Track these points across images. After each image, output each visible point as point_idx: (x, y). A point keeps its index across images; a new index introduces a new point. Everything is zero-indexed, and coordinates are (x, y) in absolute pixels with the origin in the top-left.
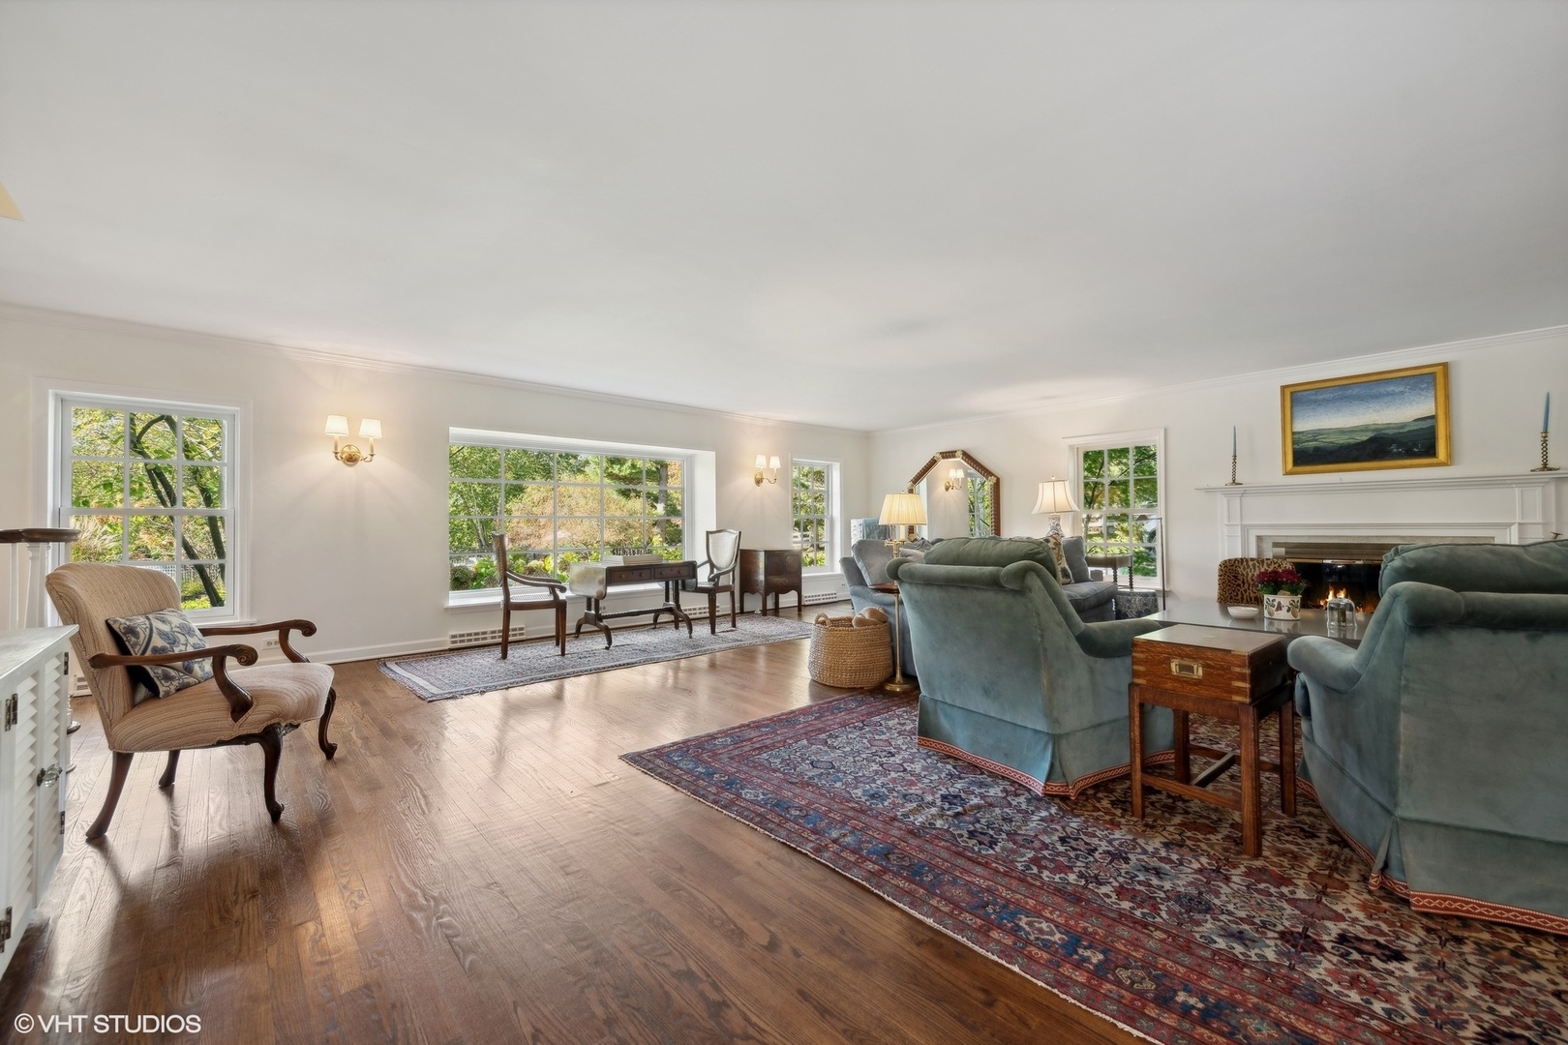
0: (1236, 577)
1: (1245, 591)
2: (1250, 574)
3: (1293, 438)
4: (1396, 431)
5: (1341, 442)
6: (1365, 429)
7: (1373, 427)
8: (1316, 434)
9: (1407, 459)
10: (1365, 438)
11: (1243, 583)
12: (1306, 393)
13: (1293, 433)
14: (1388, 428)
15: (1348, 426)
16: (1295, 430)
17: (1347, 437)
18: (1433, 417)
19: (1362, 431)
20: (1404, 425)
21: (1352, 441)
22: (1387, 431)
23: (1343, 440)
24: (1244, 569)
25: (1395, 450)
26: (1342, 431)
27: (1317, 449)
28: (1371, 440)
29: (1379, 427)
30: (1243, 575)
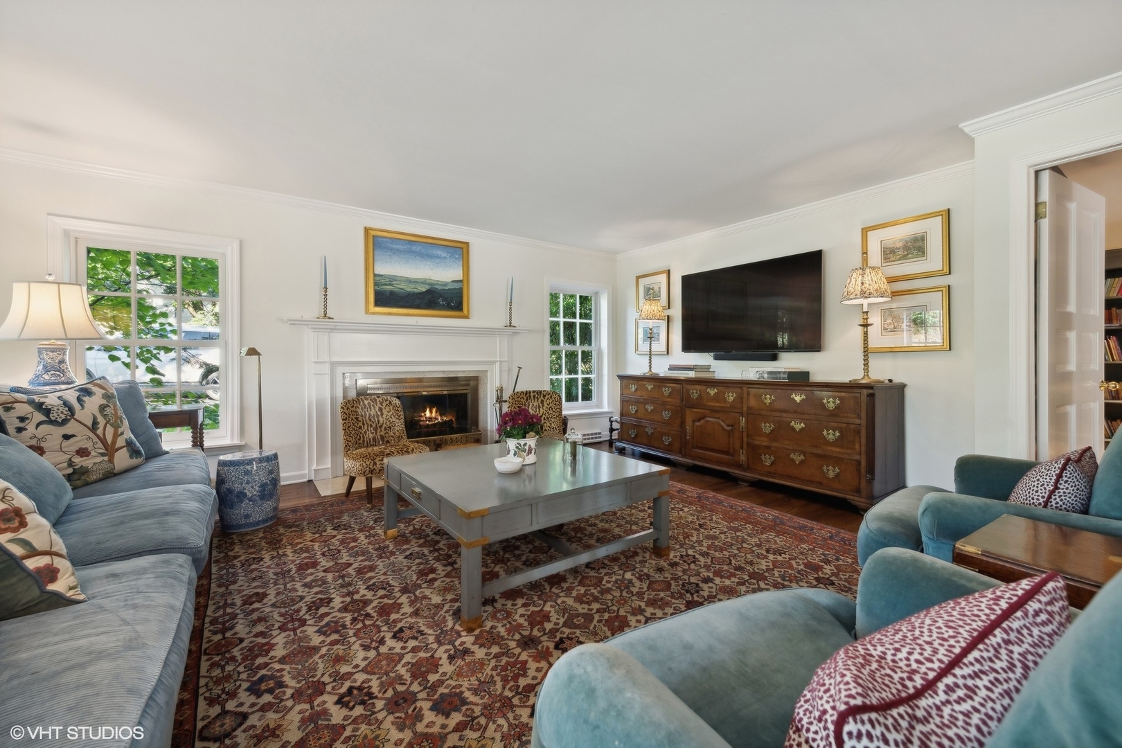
0: (357, 419)
1: (365, 432)
2: (367, 413)
3: (374, 280)
4: (442, 288)
5: (409, 290)
6: (424, 282)
7: (428, 281)
8: (392, 279)
9: (448, 310)
10: (424, 290)
11: (363, 424)
12: (385, 240)
13: (375, 275)
14: (438, 284)
15: (413, 277)
16: (376, 272)
17: (413, 286)
18: (461, 281)
19: (422, 283)
20: (446, 284)
21: (415, 290)
22: (437, 287)
23: (410, 288)
24: (362, 409)
25: (441, 303)
26: (409, 281)
27: (392, 293)
28: (428, 292)
29: (432, 282)
30: (362, 416)
